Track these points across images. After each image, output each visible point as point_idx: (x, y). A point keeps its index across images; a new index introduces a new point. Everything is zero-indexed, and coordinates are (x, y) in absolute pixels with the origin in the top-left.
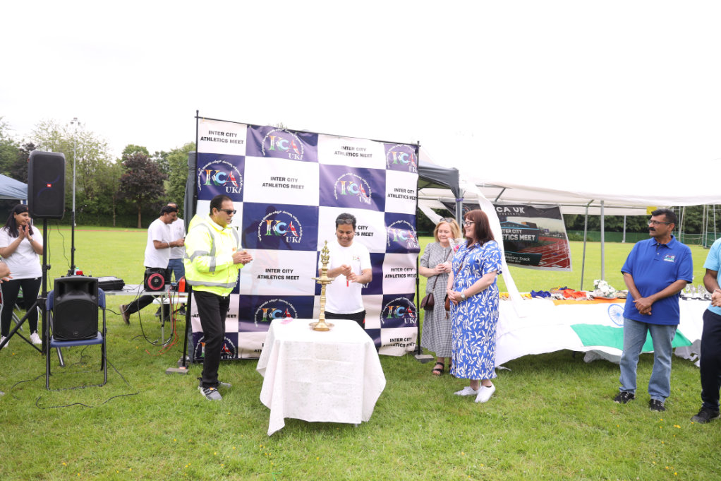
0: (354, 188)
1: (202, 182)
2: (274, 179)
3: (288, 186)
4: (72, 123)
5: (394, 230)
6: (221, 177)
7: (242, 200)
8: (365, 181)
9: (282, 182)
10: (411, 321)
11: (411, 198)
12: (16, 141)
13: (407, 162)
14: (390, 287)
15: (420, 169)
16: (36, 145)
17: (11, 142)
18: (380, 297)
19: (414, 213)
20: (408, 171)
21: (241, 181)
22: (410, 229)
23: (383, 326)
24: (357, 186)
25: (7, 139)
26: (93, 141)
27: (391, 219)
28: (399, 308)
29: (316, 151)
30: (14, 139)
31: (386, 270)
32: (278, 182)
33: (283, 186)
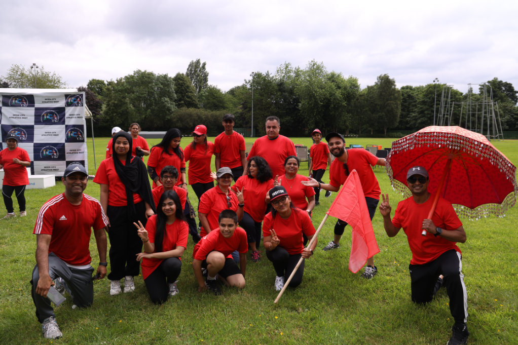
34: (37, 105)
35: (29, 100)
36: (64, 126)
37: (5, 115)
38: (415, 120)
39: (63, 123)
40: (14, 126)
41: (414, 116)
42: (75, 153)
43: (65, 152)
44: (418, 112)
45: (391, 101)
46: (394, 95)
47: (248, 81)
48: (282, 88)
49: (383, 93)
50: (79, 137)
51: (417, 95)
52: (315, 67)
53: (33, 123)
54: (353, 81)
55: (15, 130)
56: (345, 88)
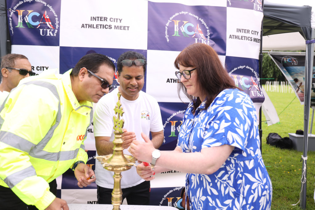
0: (190, 29)
1: (14, 25)
2: (94, 19)
3: (110, 27)
6: (34, 19)
7: (58, 45)
8: (202, 20)
9: (104, 23)
11: (255, 40)
15: (266, 8)
19: (257, 58)
20: (252, 8)
21: (57, 22)
22: (253, 75)
24: (193, 26)
32: (100, 22)
33: (104, 27)
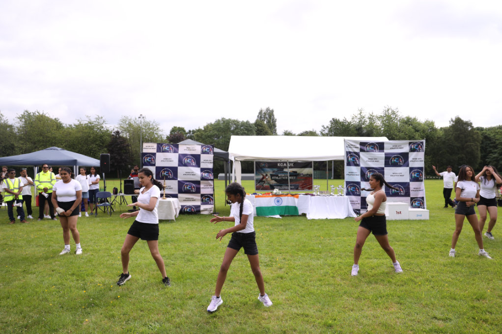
0: (190, 161)
1: (144, 161)
2: (165, 159)
4: (139, 118)
5: (204, 174)
6: (149, 159)
7: (155, 166)
8: (194, 158)
10: (212, 203)
11: (211, 163)
12: (110, 130)
13: (209, 151)
14: (203, 191)
16: (120, 131)
17: (108, 130)
18: (200, 195)
21: (155, 160)
22: (210, 173)
23: (201, 204)
25: (106, 129)
26: (151, 127)
27: (203, 170)
28: (207, 199)
29: (178, 150)
30: (109, 129)
31: (202, 186)
33: (167, 161)
34: (386, 151)
35: (380, 146)
36: (408, 168)
37: (363, 160)
38: (495, 161)
39: (408, 166)
40: (368, 168)
41: (494, 158)
42: (418, 191)
43: (409, 190)
44: (498, 153)
45: (470, 142)
46: (472, 136)
47: (325, 127)
48: (360, 132)
49: (461, 135)
50: (420, 177)
51: (494, 136)
52: (390, 111)
53: (383, 166)
54: (431, 124)
55: (370, 171)
56: (424, 131)
